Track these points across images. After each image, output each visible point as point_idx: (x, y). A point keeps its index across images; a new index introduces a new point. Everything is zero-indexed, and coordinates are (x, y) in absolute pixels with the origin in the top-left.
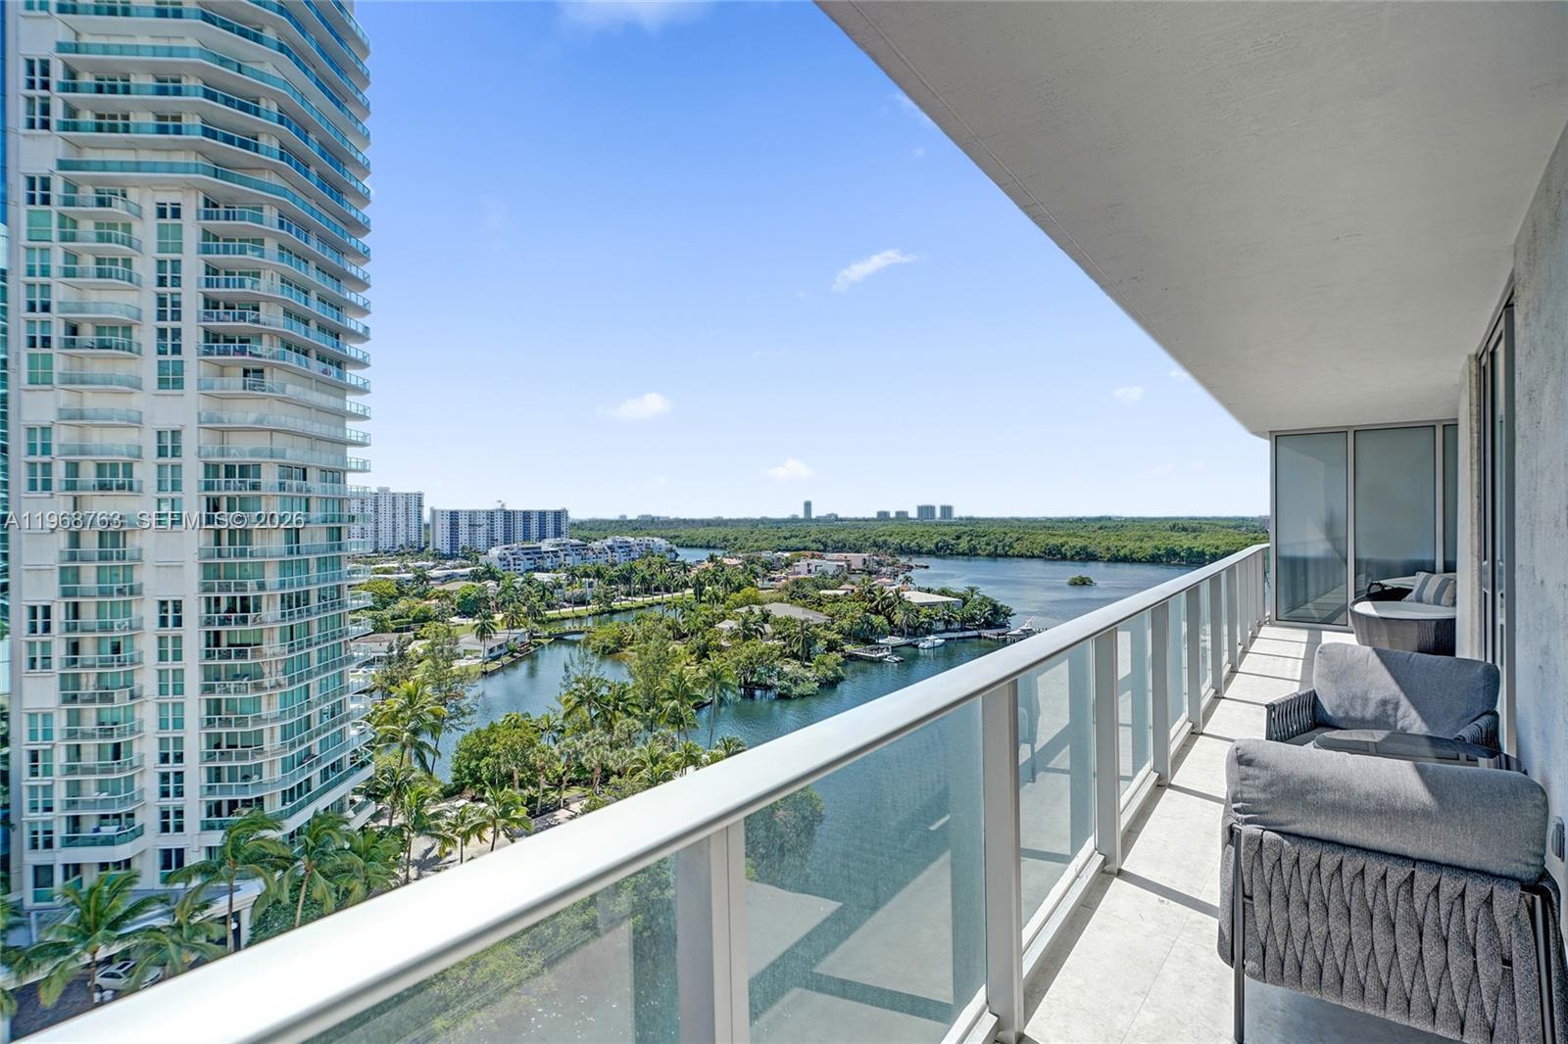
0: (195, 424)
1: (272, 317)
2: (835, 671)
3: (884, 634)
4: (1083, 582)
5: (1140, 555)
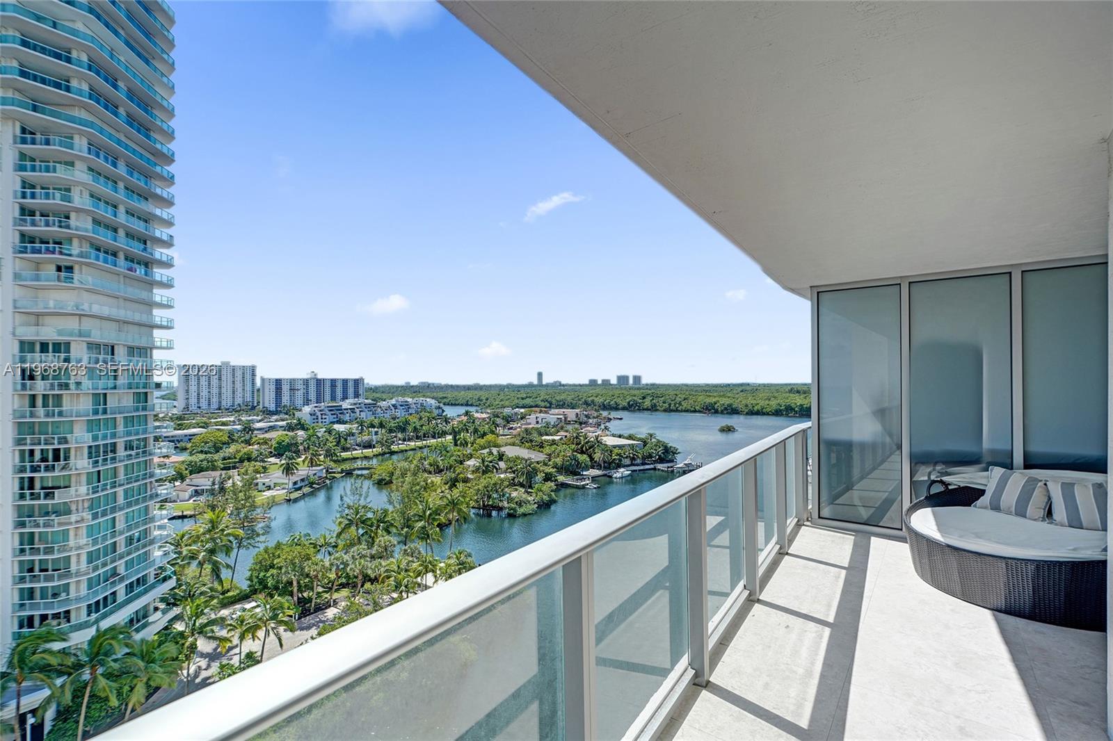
1: (81, 225)
2: (550, 496)
3: (587, 468)
4: (728, 430)
5: (768, 410)
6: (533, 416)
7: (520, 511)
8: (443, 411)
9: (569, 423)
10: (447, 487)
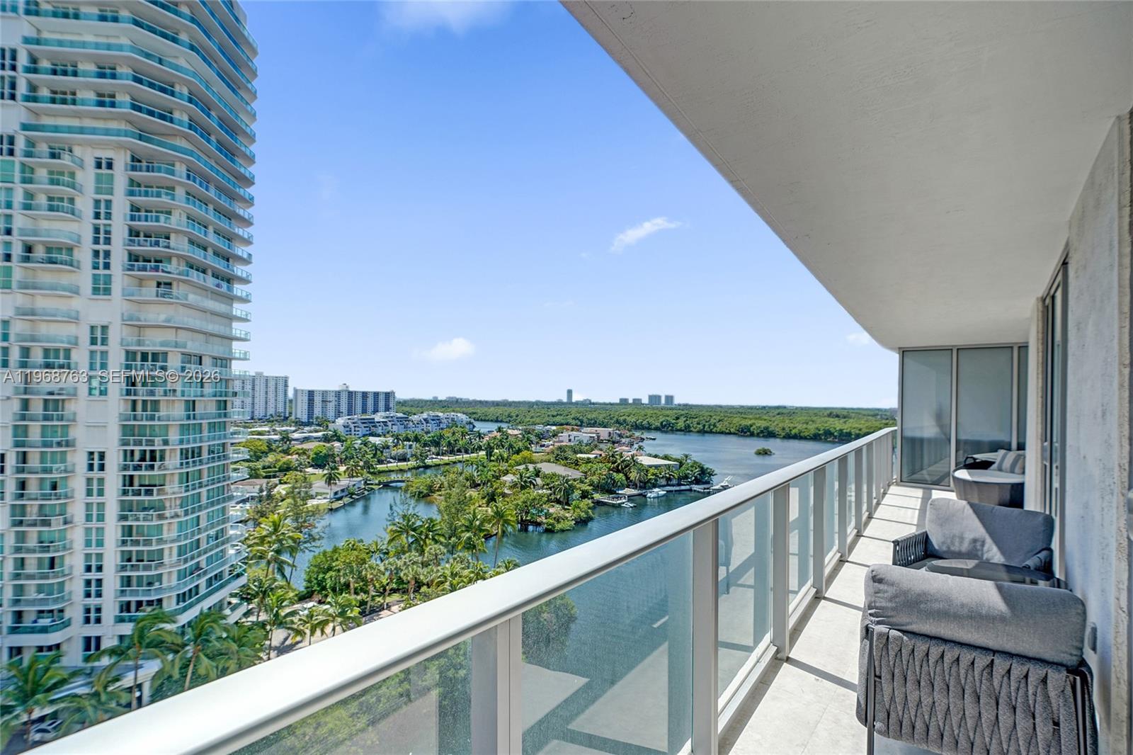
0: (119, 322)
1: (179, 245)
2: (587, 513)
3: (623, 487)
4: (765, 453)
5: (806, 434)
6: (565, 434)
7: (558, 527)
8: (474, 427)
9: (601, 442)
10: (484, 501)
